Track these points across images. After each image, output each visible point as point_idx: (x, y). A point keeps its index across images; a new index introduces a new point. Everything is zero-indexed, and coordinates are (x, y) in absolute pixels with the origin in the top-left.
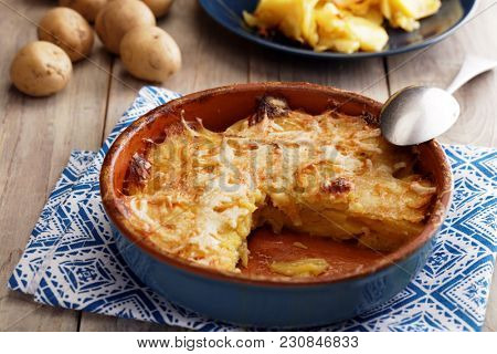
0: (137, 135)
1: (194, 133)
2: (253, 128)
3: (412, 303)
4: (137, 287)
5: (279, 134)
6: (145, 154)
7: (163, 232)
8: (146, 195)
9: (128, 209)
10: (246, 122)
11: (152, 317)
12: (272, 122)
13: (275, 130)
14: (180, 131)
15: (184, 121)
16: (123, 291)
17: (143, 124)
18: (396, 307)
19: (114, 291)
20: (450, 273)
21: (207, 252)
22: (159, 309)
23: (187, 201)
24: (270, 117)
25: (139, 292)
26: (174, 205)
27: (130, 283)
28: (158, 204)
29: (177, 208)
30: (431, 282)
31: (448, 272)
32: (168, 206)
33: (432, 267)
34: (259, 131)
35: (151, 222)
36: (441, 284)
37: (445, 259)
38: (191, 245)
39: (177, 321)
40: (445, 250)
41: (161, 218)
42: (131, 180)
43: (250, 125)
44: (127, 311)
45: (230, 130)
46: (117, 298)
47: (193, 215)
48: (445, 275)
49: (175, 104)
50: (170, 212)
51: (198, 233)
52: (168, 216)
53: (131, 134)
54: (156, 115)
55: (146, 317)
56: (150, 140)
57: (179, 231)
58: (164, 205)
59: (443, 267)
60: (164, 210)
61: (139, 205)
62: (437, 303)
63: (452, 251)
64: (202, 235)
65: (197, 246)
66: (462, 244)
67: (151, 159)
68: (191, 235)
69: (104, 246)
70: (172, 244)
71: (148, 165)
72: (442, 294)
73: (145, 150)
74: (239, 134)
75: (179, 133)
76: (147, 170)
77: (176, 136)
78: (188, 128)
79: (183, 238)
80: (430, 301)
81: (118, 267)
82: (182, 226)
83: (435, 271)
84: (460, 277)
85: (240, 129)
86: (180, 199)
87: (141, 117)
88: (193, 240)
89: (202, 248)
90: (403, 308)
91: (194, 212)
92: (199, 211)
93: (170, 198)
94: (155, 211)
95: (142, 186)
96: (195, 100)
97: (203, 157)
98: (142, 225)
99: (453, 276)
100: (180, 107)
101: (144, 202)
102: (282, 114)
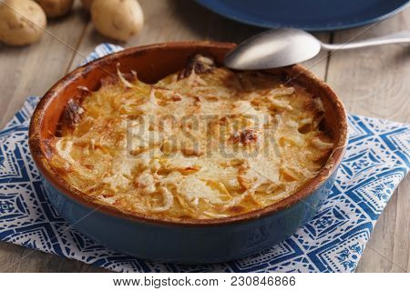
0: (72, 84)
1: (128, 84)
2: (181, 82)
3: (288, 261)
4: (47, 221)
5: (202, 88)
6: (81, 101)
7: (81, 171)
8: (74, 138)
9: (52, 150)
10: (175, 77)
11: (52, 249)
12: (198, 77)
13: (199, 85)
14: (115, 82)
15: (119, 73)
16: (33, 223)
17: (79, 75)
18: (272, 263)
19: (26, 223)
20: (330, 237)
21: (117, 190)
22: (60, 242)
23: (108, 145)
24: (197, 73)
25: (47, 226)
26: (96, 147)
27: (42, 217)
28: (83, 145)
29: (98, 150)
30: (312, 243)
31: (328, 235)
32: (90, 148)
33: (316, 229)
34: (186, 84)
35: (72, 161)
36: (319, 246)
37: (330, 223)
38: (104, 184)
39: (73, 254)
40: (332, 215)
41: (83, 158)
42: (64, 123)
43: (179, 79)
44: (31, 242)
45: (161, 83)
46: (27, 229)
47: (111, 158)
48: (326, 238)
49: (111, 57)
50: (92, 153)
51: (112, 174)
52: (89, 157)
53: (67, 83)
54: (92, 67)
55: (47, 248)
56: (85, 88)
57: (97, 172)
58: (88, 146)
59: (326, 231)
60: (87, 151)
61: (64, 146)
62: (311, 263)
63: (338, 216)
64: (115, 176)
65: (109, 185)
66: (348, 210)
67: (85, 106)
68: (106, 176)
69: (29, 183)
70: (88, 182)
71: (81, 111)
72: (317, 255)
73: (82, 97)
74: (168, 87)
75: (114, 84)
76: (80, 115)
77: (111, 86)
78: (123, 80)
79: (98, 178)
80: (305, 260)
81: (35, 203)
82: (99, 168)
83: (318, 233)
84: (338, 241)
85: (170, 82)
86: (102, 143)
87: (78, 68)
88: (106, 180)
89: (113, 187)
90: (279, 265)
91: (112, 154)
92: (117, 153)
93: (93, 141)
94: (79, 152)
95: (73, 129)
96: (130, 55)
97: (131, 105)
98: (63, 164)
99: (332, 240)
100: (116, 60)
101: (70, 143)
102: (209, 71)
